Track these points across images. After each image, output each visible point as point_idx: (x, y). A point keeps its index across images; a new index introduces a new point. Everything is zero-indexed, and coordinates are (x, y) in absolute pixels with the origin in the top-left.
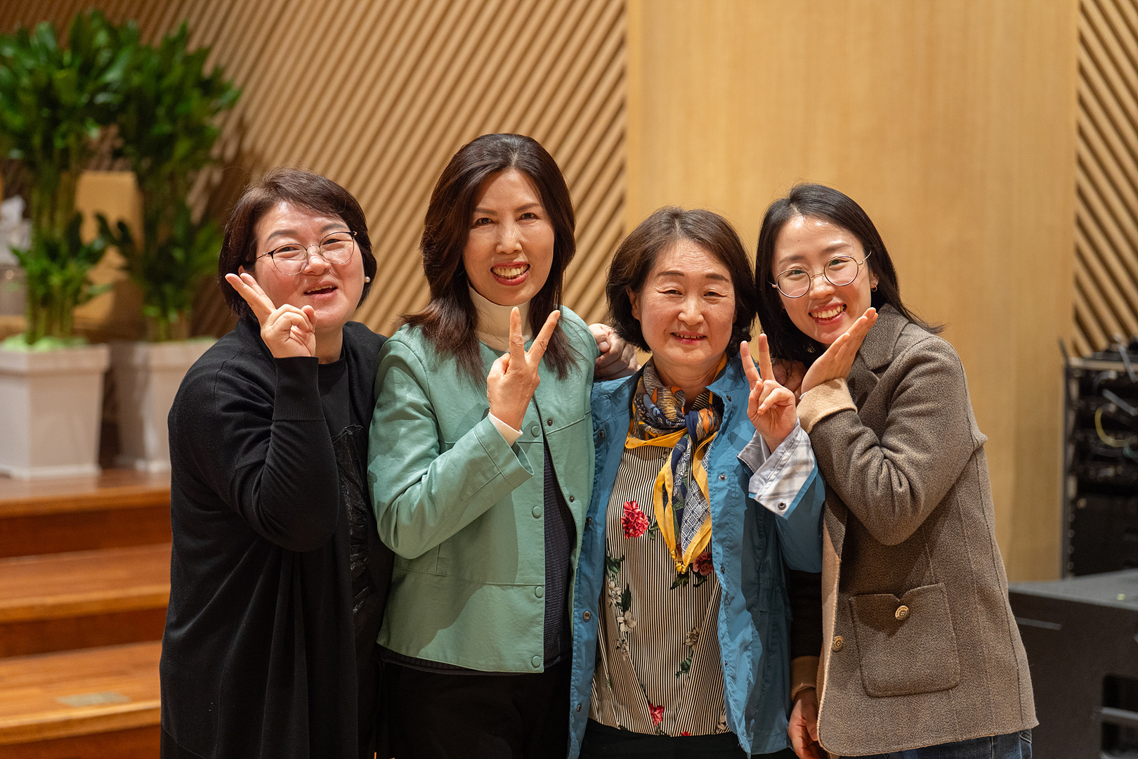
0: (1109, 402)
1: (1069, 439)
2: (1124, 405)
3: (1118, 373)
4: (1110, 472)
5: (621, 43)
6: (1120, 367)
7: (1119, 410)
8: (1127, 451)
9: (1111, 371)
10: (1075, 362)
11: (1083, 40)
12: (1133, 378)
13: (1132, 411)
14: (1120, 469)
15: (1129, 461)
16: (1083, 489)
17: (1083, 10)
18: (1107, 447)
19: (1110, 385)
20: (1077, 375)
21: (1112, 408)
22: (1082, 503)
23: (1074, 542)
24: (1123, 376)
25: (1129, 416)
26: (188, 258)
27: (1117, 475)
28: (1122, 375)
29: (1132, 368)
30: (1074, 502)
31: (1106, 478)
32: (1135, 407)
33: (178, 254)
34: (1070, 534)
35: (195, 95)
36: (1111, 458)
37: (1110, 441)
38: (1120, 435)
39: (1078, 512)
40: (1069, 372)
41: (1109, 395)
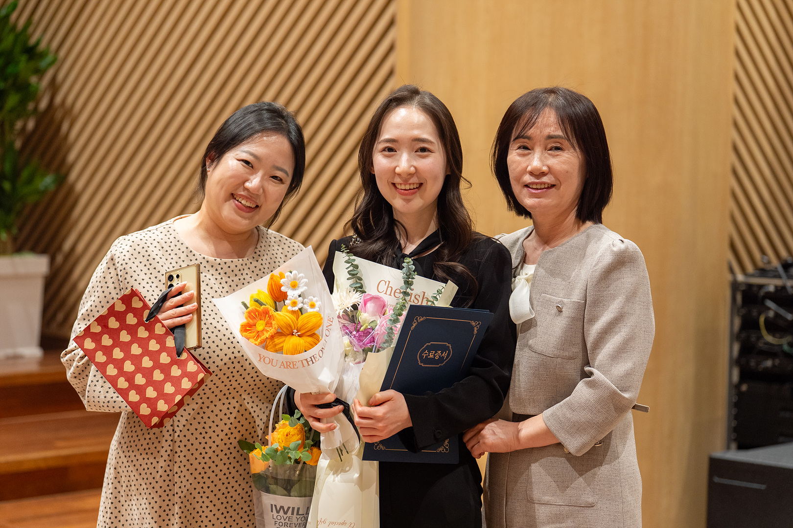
0: (769, 309)
1: (735, 337)
2: (782, 312)
3: (776, 287)
4: (769, 363)
5: (392, 23)
6: (778, 282)
7: (777, 315)
8: (786, 348)
9: (771, 285)
10: (740, 277)
11: (738, 31)
12: (790, 291)
13: (789, 317)
14: (777, 362)
15: (787, 355)
16: (745, 375)
17: (739, 7)
18: (767, 343)
19: (769, 296)
20: (743, 288)
21: (771, 314)
22: (744, 388)
23: (736, 417)
24: (781, 289)
25: (786, 320)
26: (14, 188)
27: (774, 366)
28: (779, 288)
29: (789, 283)
30: (738, 386)
31: (766, 369)
32: (791, 313)
33: (7, 186)
34: (734, 411)
35: (23, 58)
36: (771, 352)
37: (769, 338)
38: (778, 335)
39: (740, 394)
40: (735, 286)
41: (770, 304)
